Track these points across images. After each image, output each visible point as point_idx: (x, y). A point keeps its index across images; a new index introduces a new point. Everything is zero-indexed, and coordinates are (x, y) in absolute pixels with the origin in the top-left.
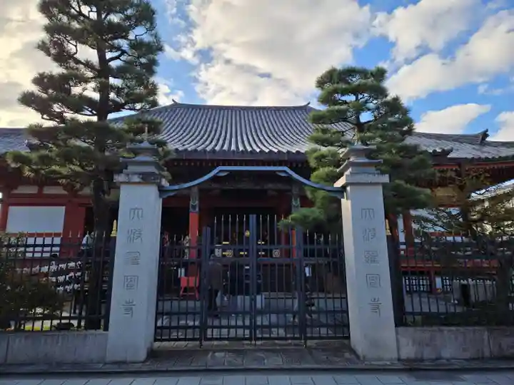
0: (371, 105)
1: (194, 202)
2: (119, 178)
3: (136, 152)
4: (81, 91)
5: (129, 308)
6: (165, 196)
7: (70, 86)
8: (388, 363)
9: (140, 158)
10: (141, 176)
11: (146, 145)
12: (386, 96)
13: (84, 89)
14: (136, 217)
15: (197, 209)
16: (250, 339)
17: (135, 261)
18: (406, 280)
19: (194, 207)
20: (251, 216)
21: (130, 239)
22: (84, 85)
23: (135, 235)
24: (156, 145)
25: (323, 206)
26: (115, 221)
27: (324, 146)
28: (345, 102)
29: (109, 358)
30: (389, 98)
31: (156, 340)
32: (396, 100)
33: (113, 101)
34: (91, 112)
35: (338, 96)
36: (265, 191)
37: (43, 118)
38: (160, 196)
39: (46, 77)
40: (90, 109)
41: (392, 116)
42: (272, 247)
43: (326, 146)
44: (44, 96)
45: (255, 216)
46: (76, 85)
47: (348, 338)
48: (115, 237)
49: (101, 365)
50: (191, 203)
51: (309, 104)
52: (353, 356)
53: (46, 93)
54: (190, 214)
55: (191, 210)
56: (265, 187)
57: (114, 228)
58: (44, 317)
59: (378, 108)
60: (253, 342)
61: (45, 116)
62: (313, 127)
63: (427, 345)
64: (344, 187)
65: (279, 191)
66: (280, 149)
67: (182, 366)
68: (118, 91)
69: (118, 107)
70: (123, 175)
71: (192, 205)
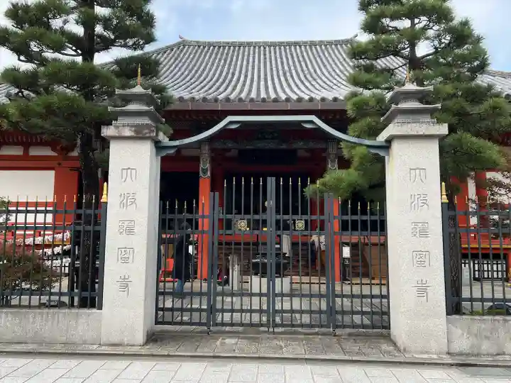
0: (431, 33)
1: (205, 165)
2: (107, 131)
3: (127, 100)
4: (61, 25)
5: (125, 284)
6: (164, 153)
7: (48, 19)
8: (435, 356)
9: (132, 107)
10: (133, 129)
11: (138, 89)
12: (452, 20)
13: (65, 22)
14: (129, 179)
15: (209, 174)
16: (267, 325)
17: (130, 231)
18: (474, 264)
19: (205, 172)
20: (269, 179)
21: (123, 205)
22: (64, 17)
23: (128, 200)
24: (150, 90)
25: (361, 167)
26: (105, 183)
27: (367, 88)
28: (396, 30)
29: (104, 340)
30: (456, 22)
31: (157, 323)
32: (465, 24)
33: (100, 36)
34: (75, 51)
35: (386, 21)
36: (294, 151)
37: (19, 59)
38: (157, 154)
39: (21, 8)
40: (74, 48)
41: (459, 46)
42: (295, 217)
43: (370, 89)
44: (20, 31)
45: (274, 179)
46: (54, 17)
47: (388, 327)
48: (107, 203)
49: (95, 347)
50: (201, 166)
51: (357, 36)
52: (392, 348)
53: (22, 28)
54: (201, 180)
55: (201, 174)
56: (294, 146)
57: (105, 192)
58: (31, 293)
59: (438, 36)
60: (271, 330)
61: (22, 58)
62: (351, 64)
63: (487, 338)
64: (389, 141)
65: (311, 151)
66: (313, 96)
67: (185, 351)
68: (106, 22)
69: (106, 44)
70: (112, 127)
71: (203, 169)
